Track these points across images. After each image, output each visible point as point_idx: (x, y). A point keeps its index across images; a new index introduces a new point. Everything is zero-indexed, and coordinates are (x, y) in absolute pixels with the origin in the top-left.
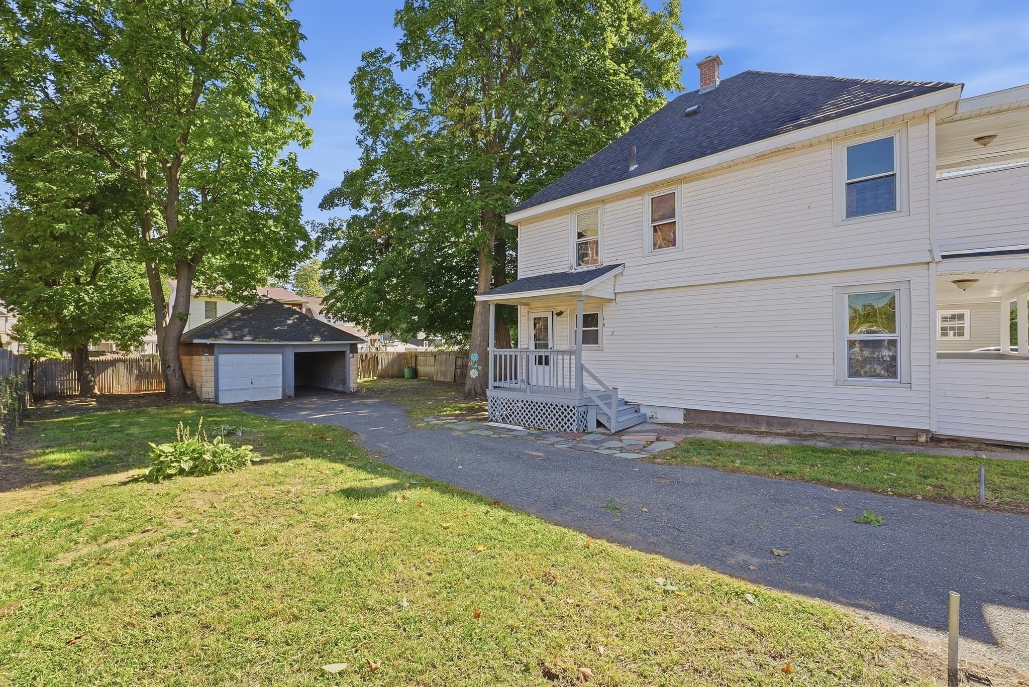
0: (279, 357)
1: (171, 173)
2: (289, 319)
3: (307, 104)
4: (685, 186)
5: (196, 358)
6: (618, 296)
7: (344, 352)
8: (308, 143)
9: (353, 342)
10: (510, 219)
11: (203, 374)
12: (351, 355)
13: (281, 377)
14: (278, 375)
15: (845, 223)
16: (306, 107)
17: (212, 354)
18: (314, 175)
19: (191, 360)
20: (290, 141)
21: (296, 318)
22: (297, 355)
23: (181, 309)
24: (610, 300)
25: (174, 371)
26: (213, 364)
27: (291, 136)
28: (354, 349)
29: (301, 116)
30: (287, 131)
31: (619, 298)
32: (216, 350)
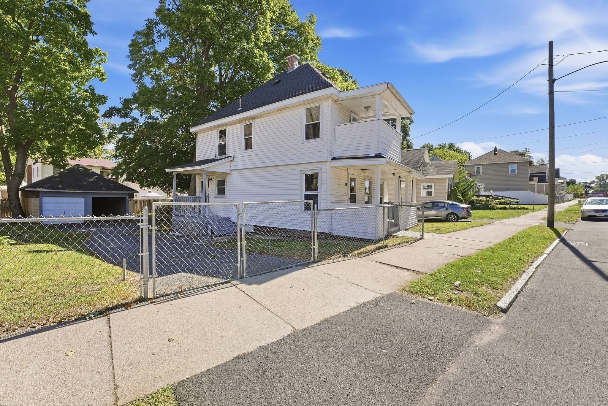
0: (82, 200)
1: (11, 94)
2: (91, 179)
3: (103, 57)
4: (256, 120)
5: (29, 198)
6: (232, 171)
7: (125, 198)
8: (103, 79)
9: (131, 192)
10: (192, 130)
11: (32, 207)
12: (129, 199)
13: (84, 211)
14: (83, 209)
15: (306, 142)
16: (102, 59)
17: (37, 196)
18: (105, 98)
19: (28, 200)
20: (94, 77)
21: (96, 178)
22: (94, 199)
23: (19, 171)
24: (229, 174)
25: (15, 206)
26: (39, 202)
27: (93, 74)
28: (132, 196)
29: (100, 64)
30: (92, 72)
31: (233, 172)
32: (41, 195)
